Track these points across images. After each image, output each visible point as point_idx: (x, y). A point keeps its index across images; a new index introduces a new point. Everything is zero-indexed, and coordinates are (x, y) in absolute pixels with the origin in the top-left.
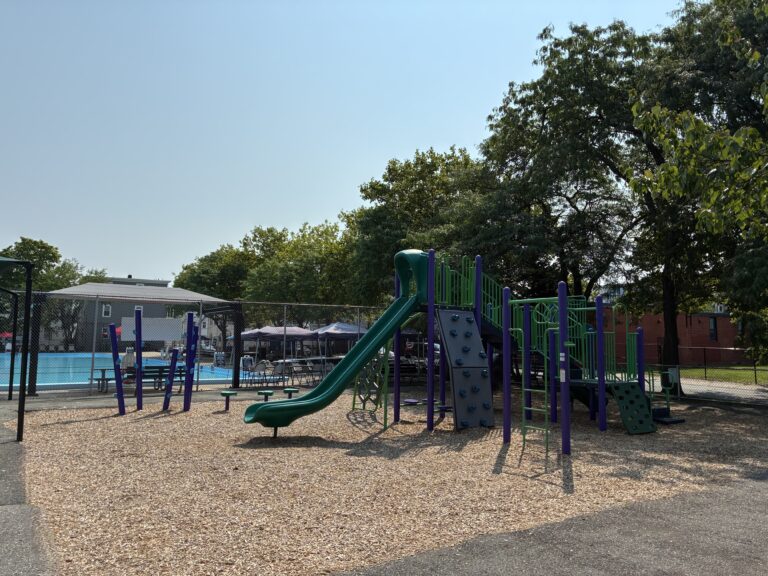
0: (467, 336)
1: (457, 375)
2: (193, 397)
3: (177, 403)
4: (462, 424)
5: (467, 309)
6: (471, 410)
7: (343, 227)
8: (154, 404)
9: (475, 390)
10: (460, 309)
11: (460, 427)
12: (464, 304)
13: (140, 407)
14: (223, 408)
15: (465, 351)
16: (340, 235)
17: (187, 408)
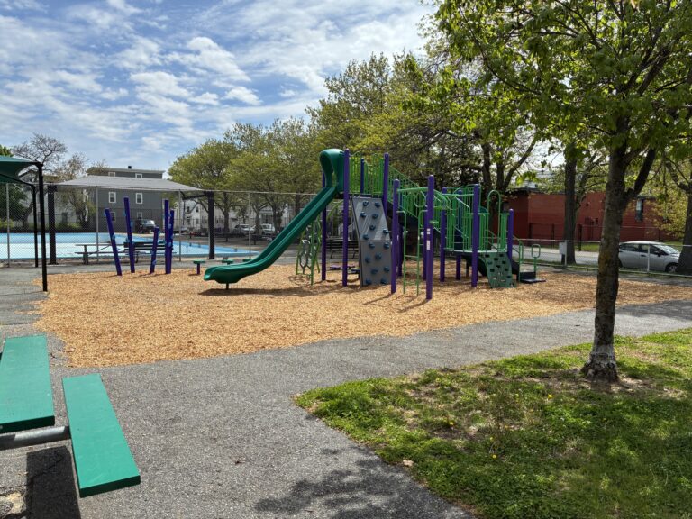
0: (375, 217)
1: (364, 246)
2: (173, 265)
3: (160, 269)
4: (367, 282)
5: (376, 197)
6: (374, 272)
7: (308, 120)
8: (143, 269)
9: (377, 258)
10: (369, 196)
11: (365, 284)
12: (373, 193)
13: (133, 271)
14: (195, 271)
15: (372, 229)
16: (305, 129)
17: (168, 271)
